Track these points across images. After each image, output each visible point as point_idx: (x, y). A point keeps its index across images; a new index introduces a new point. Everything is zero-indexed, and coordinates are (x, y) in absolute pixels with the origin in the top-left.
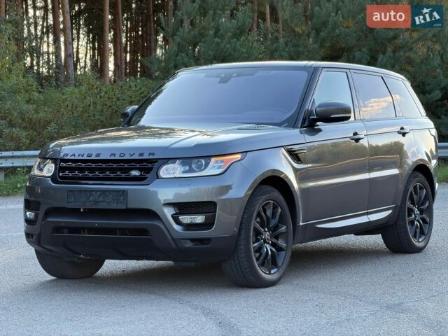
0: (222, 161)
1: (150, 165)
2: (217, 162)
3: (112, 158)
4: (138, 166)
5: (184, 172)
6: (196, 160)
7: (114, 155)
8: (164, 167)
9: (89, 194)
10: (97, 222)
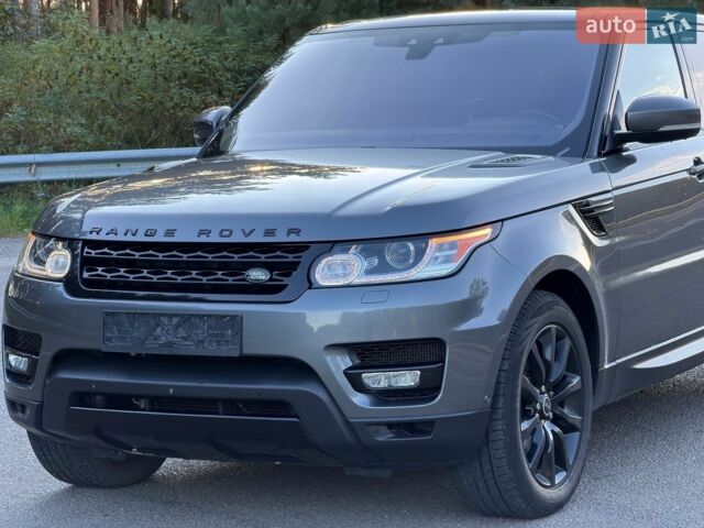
0: (452, 246)
1: (291, 258)
2: (440, 248)
3: (204, 239)
4: (263, 258)
5: (369, 272)
6: (395, 245)
7: (208, 233)
8: (324, 262)
9: (152, 322)
10: (173, 385)
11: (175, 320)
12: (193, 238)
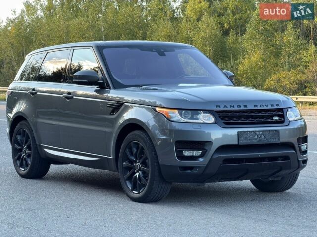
1: (280, 113)
3: (256, 108)
4: (274, 113)
7: (256, 106)
10: (259, 154)
11: (261, 133)
12: (253, 108)
